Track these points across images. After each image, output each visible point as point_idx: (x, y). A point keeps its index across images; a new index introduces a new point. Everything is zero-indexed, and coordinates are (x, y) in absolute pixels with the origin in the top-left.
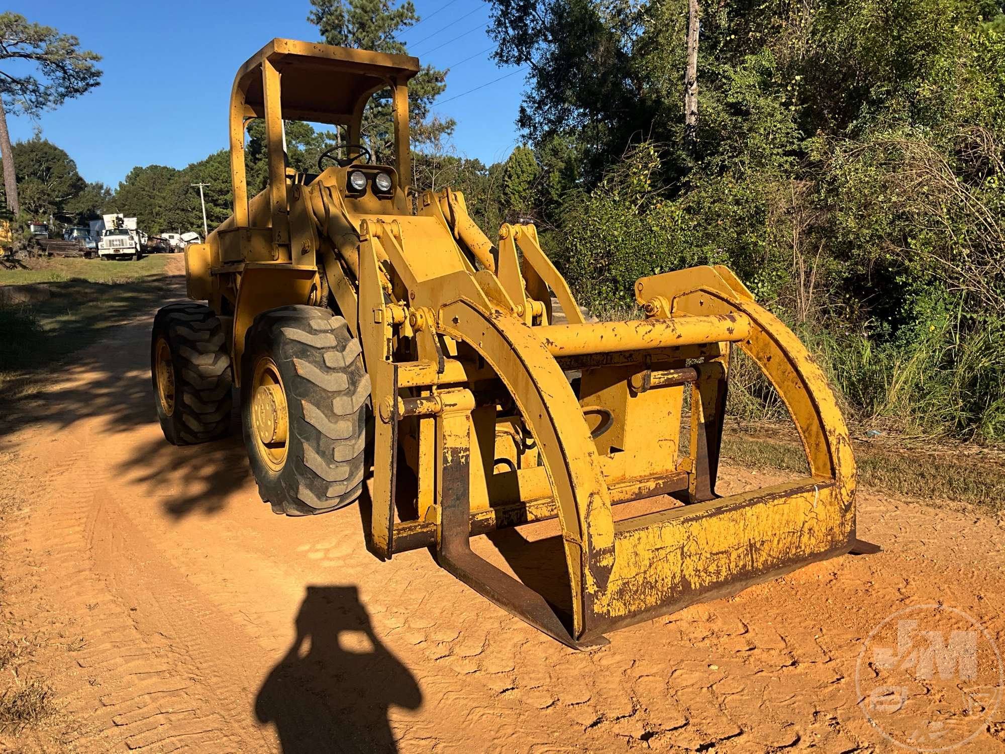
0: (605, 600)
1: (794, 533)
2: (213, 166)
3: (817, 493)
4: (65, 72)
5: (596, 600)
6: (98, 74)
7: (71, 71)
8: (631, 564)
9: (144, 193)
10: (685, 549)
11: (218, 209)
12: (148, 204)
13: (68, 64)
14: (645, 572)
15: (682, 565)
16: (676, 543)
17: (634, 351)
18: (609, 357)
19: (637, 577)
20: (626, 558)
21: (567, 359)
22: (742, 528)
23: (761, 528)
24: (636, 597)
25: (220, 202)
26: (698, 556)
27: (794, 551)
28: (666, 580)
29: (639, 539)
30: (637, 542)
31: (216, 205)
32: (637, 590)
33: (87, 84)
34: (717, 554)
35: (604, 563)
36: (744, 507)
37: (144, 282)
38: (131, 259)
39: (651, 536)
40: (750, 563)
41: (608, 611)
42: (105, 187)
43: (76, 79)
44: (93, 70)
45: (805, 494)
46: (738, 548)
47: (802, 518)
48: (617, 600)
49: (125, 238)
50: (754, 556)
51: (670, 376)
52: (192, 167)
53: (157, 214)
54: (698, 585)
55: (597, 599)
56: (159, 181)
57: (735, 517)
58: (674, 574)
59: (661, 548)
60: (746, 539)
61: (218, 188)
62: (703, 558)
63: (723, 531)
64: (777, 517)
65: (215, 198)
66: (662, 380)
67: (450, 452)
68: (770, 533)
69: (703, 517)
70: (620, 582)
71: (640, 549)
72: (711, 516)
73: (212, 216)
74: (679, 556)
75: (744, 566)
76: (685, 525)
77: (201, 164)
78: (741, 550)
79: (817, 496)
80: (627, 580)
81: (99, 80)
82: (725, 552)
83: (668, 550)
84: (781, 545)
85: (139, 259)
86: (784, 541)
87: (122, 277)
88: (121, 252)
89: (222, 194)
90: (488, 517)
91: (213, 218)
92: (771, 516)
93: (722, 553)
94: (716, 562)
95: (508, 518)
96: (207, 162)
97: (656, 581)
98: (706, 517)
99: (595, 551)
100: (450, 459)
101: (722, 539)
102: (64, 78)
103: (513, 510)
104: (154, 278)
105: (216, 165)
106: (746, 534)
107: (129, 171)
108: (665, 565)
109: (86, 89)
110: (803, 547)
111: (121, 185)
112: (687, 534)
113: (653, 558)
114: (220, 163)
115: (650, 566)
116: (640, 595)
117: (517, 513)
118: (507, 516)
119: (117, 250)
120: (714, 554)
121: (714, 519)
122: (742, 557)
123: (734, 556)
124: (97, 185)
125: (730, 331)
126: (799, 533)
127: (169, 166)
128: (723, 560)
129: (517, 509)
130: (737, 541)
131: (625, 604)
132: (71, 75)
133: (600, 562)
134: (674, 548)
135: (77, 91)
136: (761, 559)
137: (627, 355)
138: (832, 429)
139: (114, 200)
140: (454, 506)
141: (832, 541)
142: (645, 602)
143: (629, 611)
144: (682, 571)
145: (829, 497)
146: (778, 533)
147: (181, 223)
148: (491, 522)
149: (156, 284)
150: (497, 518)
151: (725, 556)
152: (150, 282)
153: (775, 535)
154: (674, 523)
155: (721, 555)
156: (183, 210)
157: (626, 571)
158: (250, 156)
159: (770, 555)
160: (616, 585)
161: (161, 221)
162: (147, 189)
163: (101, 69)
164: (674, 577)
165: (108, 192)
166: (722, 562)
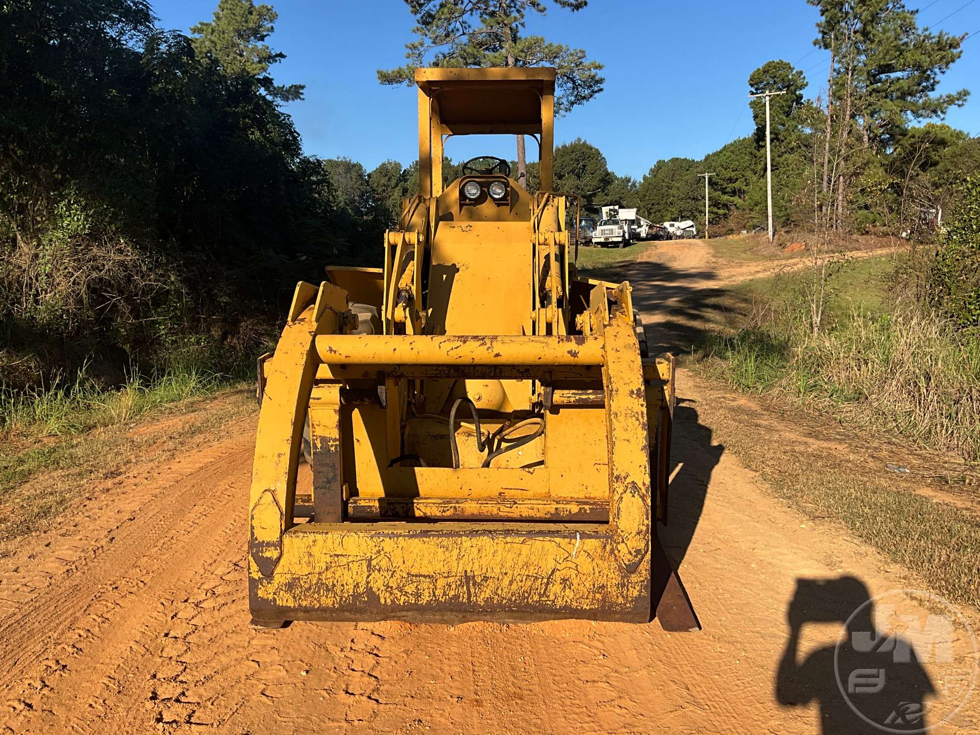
0: (271, 588)
1: (536, 578)
2: (725, 155)
3: (578, 542)
4: (574, 83)
5: (260, 586)
6: (601, 81)
7: (579, 82)
8: (303, 562)
9: (664, 184)
10: (374, 563)
11: (725, 197)
12: (665, 194)
13: (577, 75)
14: (320, 574)
15: (368, 577)
16: (362, 554)
17: (531, 366)
18: (498, 370)
19: (310, 576)
20: (297, 555)
21: (444, 368)
22: (454, 558)
23: (484, 562)
24: (308, 594)
25: (728, 190)
26: (390, 573)
27: (536, 598)
28: (346, 587)
29: (314, 541)
30: (311, 544)
31: (724, 193)
32: (310, 588)
33: (593, 91)
34: (416, 576)
35: (267, 554)
36: (461, 536)
37: (611, 267)
38: (618, 247)
39: (329, 542)
40: (466, 596)
41: (275, 599)
42: (632, 181)
43: (583, 88)
44: (597, 78)
45: (558, 540)
46: (448, 577)
47: (551, 565)
48: (286, 591)
49: (615, 227)
50: (472, 590)
51: (584, 397)
52: (708, 157)
53: (671, 204)
54: (388, 601)
55: (262, 585)
56: (678, 172)
57: (445, 543)
58: (357, 584)
59: (342, 555)
60: (460, 569)
61: (728, 176)
62: (397, 575)
63: (427, 554)
64: (510, 556)
65: (724, 187)
66: (572, 399)
67: (319, 440)
68: (497, 571)
69: (400, 535)
70: (289, 576)
71: (315, 550)
72: (412, 537)
73: (719, 203)
74: (365, 568)
75: (456, 597)
76: (374, 539)
77: (717, 154)
78: (451, 580)
79: (577, 545)
80: (297, 576)
81: (602, 86)
82: (429, 576)
83: (351, 559)
84: (514, 587)
85: (624, 247)
86: (520, 584)
87: (598, 263)
88: (610, 240)
89: (731, 182)
90: (371, 504)
91: (720, 206)
92: (500, 552)
93: (425, 576)
94: (415, 584)
95: (393, 510)
96: (721, 152)
97: (334, 585)
98: (404, 536)
99: (257, 542)
100: (319, 445)
101: (425, 562)
102: (574, 88)
103: (399, 503)
104: (622, 264)
105: (728, 154)
106: (461, 564)
107: (652, 165)
108: (346, 572)
109: (591, 96)
110: (552, 597)
111: (645, 178)
112: (377, 548)
113: (331, 563)
114: (732, 152)
115: (327, 569)
116: (314, 593)
117: (403, 507)
118: (391, 507)
119: (607, 239)
120: (413, 576)
121: (416, 541)
122: (454, 586)
123: (441, 583)
124: (626, 178)
125: (574, 354)
126: (545, 580)
127: (690, 158)
128: (425, 584)
129: (404, 503)
130: (446, 569)
131: (294, 597)
132: (579, 85)
133: (262, 552)
134: (359, 558)
135: (584, 98)
136: (482, 596)
137: (522, 370)
138: (623, 475)
139: (637, 193)
140: (325, 488)
141: (604, 600)
142: (319, 601)
143: (300, 605)
144: (368, 583)
145: (599, 551)
146: (510, 572)
147: (690, 211)
148: (373, 509)
149: (619, 270)
150: (380, 507)
151: (428, 580)
152: (616, 267)
153: (506, 574)
154: (361, 535)
155: (423, 579)
156: (694, 199)
157: (297, 567)
158: (755, 144)
159: (497, 594)
160: (284, 578)
161: (673, 210)
162: (666, 180)
163: (603, 77)
164: (357, 586)
165: (634, 185)
166: (425, 586)
